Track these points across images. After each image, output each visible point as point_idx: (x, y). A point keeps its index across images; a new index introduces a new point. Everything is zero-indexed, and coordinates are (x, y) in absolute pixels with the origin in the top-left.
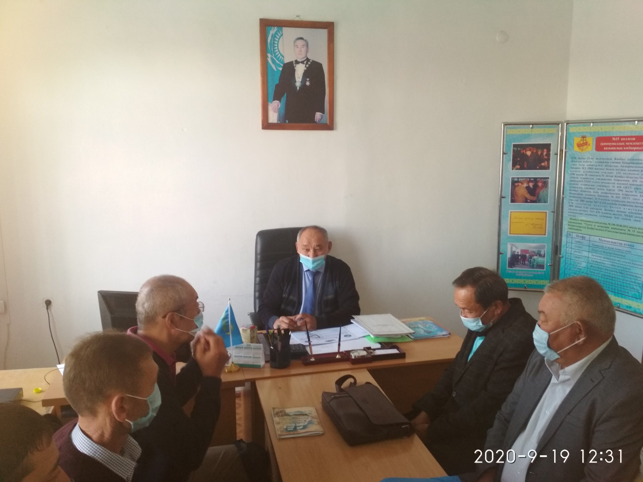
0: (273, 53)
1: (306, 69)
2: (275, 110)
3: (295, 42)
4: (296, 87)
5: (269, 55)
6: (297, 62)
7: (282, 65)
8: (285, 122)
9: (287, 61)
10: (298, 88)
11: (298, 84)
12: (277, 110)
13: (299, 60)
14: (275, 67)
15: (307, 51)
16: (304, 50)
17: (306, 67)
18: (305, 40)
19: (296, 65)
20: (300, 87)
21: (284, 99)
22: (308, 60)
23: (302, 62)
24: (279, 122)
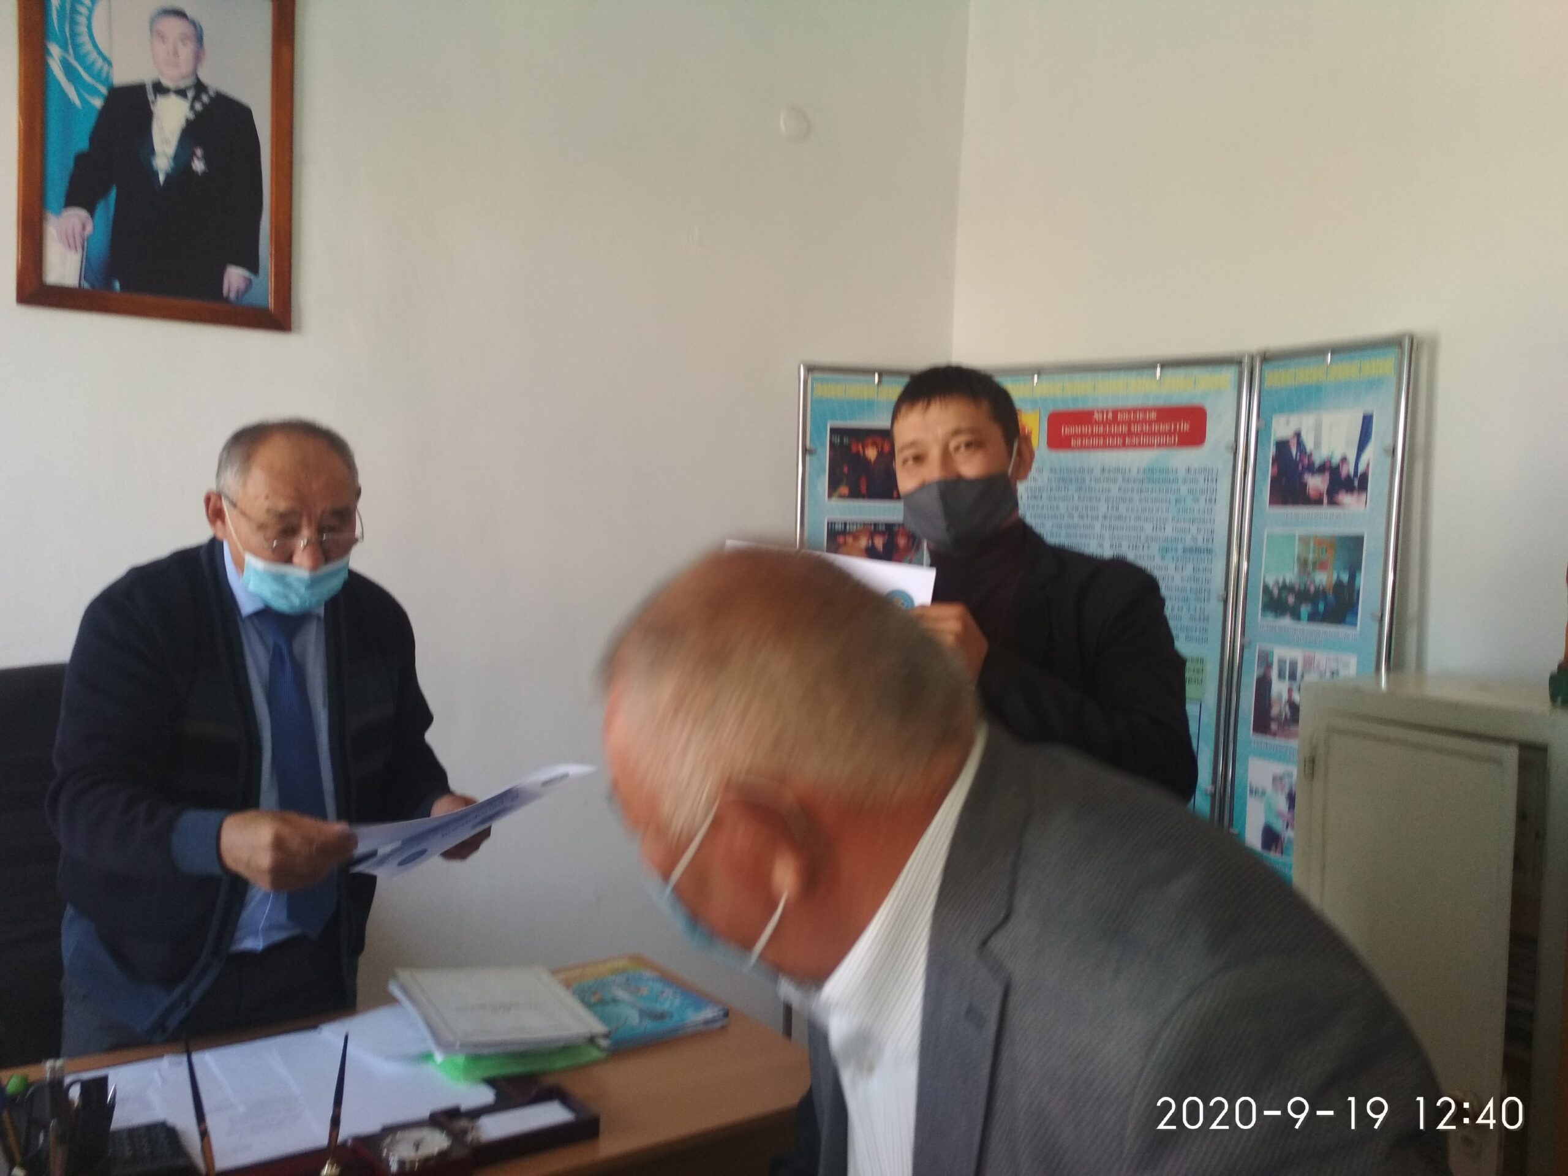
0: (71, 43)
1: (191, 116)
2: (71, 240)
3: (153, 22)
4: (156, 174)
5: (55, 50)
6: (160, 89)
7: (104, 90)
8: (109, 286)
9: (122, 76)
10: (162, 178)
11: (163, 161)
12: (79, 240)
13: (166, 82)
14: (79, 94)
15: (198, 57)
16: (186, 52)
17: (192, 107)
18: (194, 23)
19: (155, 96)
20: (168, 177)
21: (108, 206)
22: (200, 87)
23: (181, 93)
24: (86, 285)
